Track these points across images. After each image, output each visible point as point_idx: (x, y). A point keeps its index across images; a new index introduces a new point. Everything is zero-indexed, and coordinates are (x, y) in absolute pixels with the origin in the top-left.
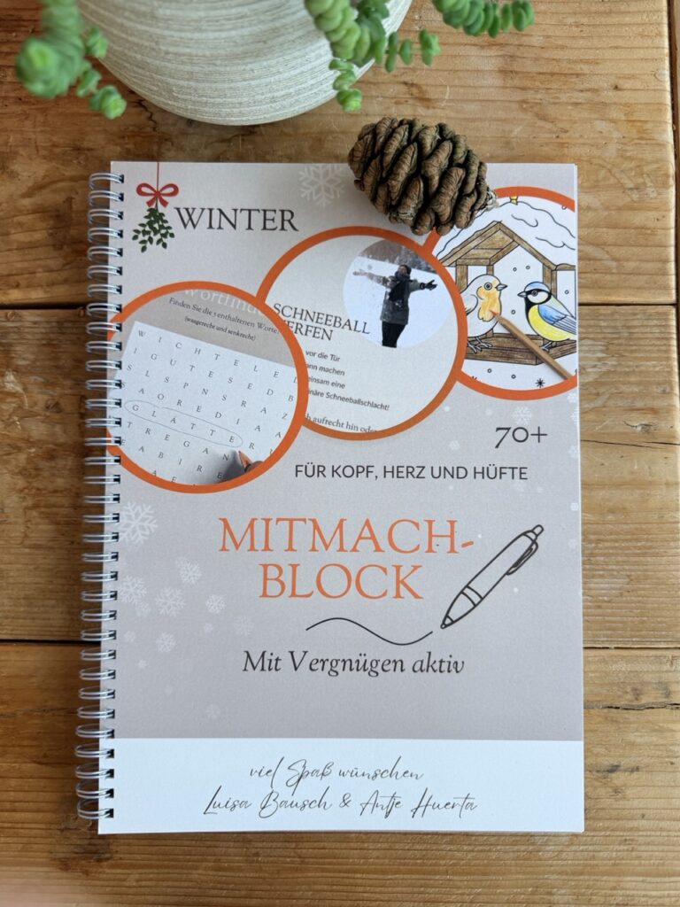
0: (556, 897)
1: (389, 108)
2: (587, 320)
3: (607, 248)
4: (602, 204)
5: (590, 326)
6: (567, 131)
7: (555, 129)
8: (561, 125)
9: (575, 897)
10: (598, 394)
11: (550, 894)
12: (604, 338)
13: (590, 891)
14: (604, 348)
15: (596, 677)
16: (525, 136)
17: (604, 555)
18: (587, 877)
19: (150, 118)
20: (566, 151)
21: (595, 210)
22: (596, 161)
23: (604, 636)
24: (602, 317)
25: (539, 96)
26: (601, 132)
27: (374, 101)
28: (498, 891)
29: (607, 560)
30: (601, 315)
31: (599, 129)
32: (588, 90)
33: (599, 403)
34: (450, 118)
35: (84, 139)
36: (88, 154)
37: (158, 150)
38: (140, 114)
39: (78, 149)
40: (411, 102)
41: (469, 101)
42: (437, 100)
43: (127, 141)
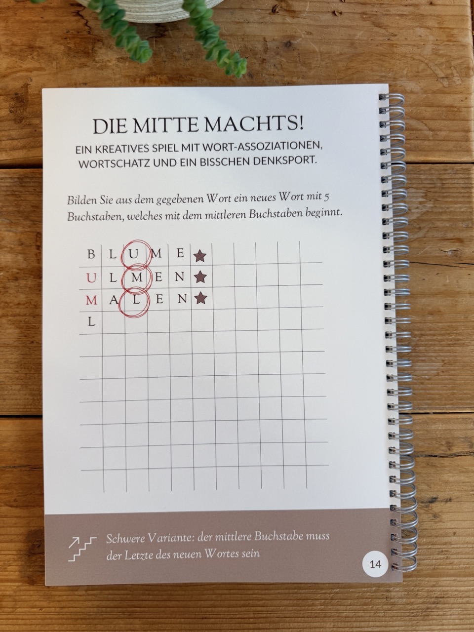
0: (393, 594)
1: (264, 18)
2: (411, 174)
3: (425, 122)
4: (422, 89)
5: (414, 179)
6: (396, 35)
7: (387, 33)
8: (391, 31)
9: (406, 593)
10: (420, 228)
11: (388, 591)
12: (424, 187)
13: (417, 589)
14: (423, 195)
15: (420, 434)
16: (365, 38)
17: (425, 345)
18: (415, 579)
19: (86, 24)
20: (395, 50)
21: (417, 93)
22: (417, 57)
23: (426, 404)
24: (422, 172)
25: (375, 9)
26: (420, 36)
27: (254, 12)
28: (351, 590)
29: (427, 349)
30: (421, 170)
31: (419, 34)
32: (411, 5)
33: (420, 234)
34: (310, 25)
35: (36, 40)
36: (40, 51)
37: (93, 49)
38: (78, 21)
39: (31, 48)
40: (281, 13)
41: (324, 12)
42: (300, 11)
43: (68, 42)
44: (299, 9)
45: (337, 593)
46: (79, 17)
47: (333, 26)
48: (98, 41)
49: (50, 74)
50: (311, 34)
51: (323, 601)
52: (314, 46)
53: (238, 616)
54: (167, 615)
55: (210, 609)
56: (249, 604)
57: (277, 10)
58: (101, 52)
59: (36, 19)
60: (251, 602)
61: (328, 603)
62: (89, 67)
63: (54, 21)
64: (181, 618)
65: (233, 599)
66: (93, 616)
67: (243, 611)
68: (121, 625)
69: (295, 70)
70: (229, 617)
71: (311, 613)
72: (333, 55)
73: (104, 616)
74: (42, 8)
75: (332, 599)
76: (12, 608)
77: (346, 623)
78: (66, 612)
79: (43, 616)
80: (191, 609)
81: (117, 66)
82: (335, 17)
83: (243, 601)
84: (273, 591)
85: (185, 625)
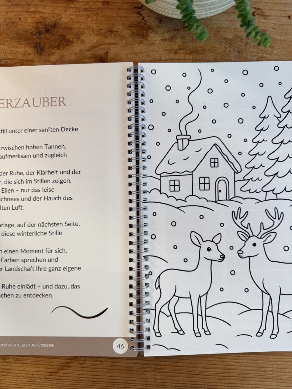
19: (143, 19)
34: (275, 24)
35: (114, 27)
36: (116, 33)
37: (147, 33)
38: (139, 17)
39: (111, 31)
40: (257, 16)
41: (283, 17)
42: (269, 16)
43: (133, 29)
44: (269, 14)
45: (280, 365)
46: (139, 15)
47: (288, 25)
48: (150, 29)
49: (121, 47)
50: (275, 29)
51: (271, 369)
52: (277, 36)
53: (219, 375)
54: (176, 371)
55: (202, 369)
56: (226, 367)
57: (255, 15)
58: (152, 35)
59: (114, 15)
60: (228, 366)
61: (274, 370)
62: (144, 43)
63: (125, 17)
64: (184, 374)
65: (216, 364)
66: (132, 369)
67: (222, 371)
68: (148, 376)
69: (265, 50)
70: (214, 375)
71: (264, 376)
72: (288, 41)
73: (138, 369)
74: (118, 9)
75: (277, 368)
76: (84, 361)
77: (285, 384)
78: (116, 366)
79: (102, 367)
80: (191, 369)
81: (160, 43)
82: (290, 20)
83: (223, 366)
84: (241, 361)
85: (187, 378)
